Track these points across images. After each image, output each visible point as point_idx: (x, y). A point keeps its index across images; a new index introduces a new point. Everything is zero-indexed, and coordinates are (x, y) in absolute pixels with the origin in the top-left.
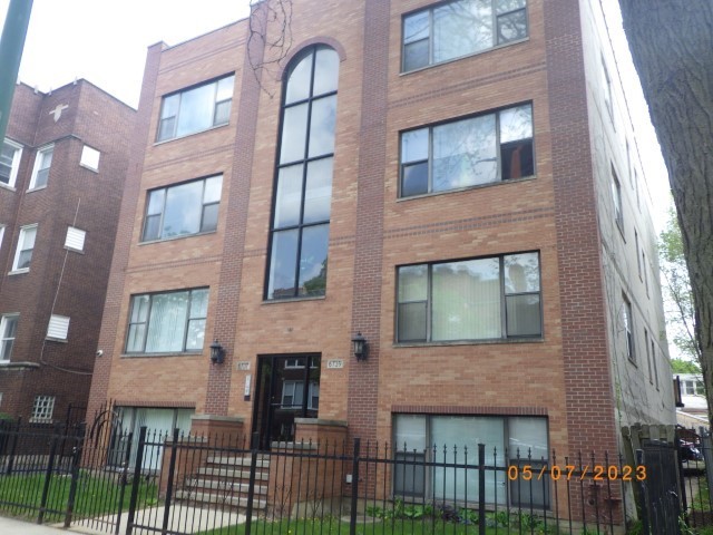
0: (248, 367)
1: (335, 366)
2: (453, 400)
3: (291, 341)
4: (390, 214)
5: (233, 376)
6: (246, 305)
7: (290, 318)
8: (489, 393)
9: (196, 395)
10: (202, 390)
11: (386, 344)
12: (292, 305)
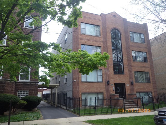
0: (113, 85)
1: (127, 85)
2: (143, 90)
3: (120, 81)
4: (132, 63)
5: (110, 87)
6: (111, 74)
7: (119, 77)
8: (146, 89)
9: (103, 90)
10: (104, 89)
11: (134, 83)
12: (119, 75)
